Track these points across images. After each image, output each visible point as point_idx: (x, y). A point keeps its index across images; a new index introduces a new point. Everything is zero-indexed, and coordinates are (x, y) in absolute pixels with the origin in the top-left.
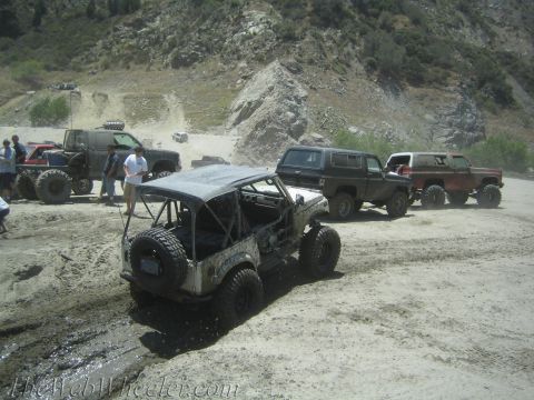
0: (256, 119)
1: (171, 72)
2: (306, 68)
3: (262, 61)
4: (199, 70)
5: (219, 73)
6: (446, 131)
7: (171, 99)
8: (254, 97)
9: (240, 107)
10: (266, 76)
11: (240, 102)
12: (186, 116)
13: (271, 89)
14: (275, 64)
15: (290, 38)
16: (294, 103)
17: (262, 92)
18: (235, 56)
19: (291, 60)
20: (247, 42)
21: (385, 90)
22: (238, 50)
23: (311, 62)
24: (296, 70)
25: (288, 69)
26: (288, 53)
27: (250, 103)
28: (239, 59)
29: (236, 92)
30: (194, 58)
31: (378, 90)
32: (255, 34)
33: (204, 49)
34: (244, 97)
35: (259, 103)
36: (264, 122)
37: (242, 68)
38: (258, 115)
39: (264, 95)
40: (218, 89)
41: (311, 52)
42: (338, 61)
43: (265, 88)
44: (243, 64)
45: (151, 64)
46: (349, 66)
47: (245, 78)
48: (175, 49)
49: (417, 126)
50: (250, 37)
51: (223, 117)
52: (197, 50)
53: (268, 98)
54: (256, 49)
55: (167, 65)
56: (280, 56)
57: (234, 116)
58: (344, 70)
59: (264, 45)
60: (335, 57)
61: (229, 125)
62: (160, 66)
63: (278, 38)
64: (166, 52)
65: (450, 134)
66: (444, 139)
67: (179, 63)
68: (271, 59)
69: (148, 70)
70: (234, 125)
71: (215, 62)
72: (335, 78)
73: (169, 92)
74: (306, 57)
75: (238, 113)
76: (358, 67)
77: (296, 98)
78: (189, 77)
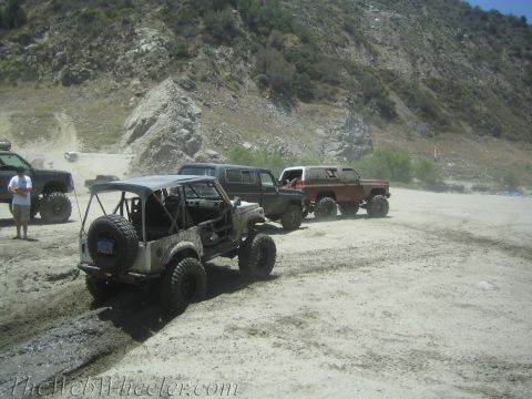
0: (150, 137)
1: (61, 90)
2: (200, 86)
3: (156, 78)
4: (92, 88)
5: (112, 90)
6: (337, 145)
7: (62, 117)
8: (148, 115)
9: (134, 125)
10: (160, 93)
11: (134, 119)
12: (79, 135)
13: (165, 106)
14: (168, 82)
15: (183, 55)
16: (188, 120)
17: (156, 109)
18: (128, 74)
19: (184, 77)
20: (139, 60)
21: (278, 106)
22: (130, 68)
23: (204, 79)
24: (189, 87)
25: (182, 86)
26: (182, 70)
27: (144, 121)
28: (132, 76)
29: (129, 110)
30: (85, 76)
31: (271, 106)
32: (147, 51)
33: (96, 66)
34: (137, 116)
35: (153, 120)
36: (159, 139)
37: (136, 86)
38: (153, 132)
39: (158, 113)
40: (111, 107)
41: (205, 70)
42: (231, 78)
43: (159, 105)
44: (136, 81)
45: (40, 81)
46: (241, 83)
47: (138, 95)
48: (66, 66)
49: (309, 141)
50: (142, 55)
51: (117, 135)
52: (88, 67)
53: (162, 116)
54: (149, 66)
55: (57, 82)
56: (173, 73)
57: (129, 134)
58: (237, 87)
59: (157, 63)
60: (227, 74)
61: (123, 143)
62: (50, 84)
63: (171, 56)
64: (56, 69)
65: (341, 148)
66: (335, 153)
67: (69, 80)
68: (164, 76)
69: (37, 87)
70: (129, 143)
71: (107, 80)
72: (228, 95)
73: (60, 111)
74: (199, 74)
75: (132, 131)
76: (250, 83)
77: (190, 115)
78: (81, 94)
